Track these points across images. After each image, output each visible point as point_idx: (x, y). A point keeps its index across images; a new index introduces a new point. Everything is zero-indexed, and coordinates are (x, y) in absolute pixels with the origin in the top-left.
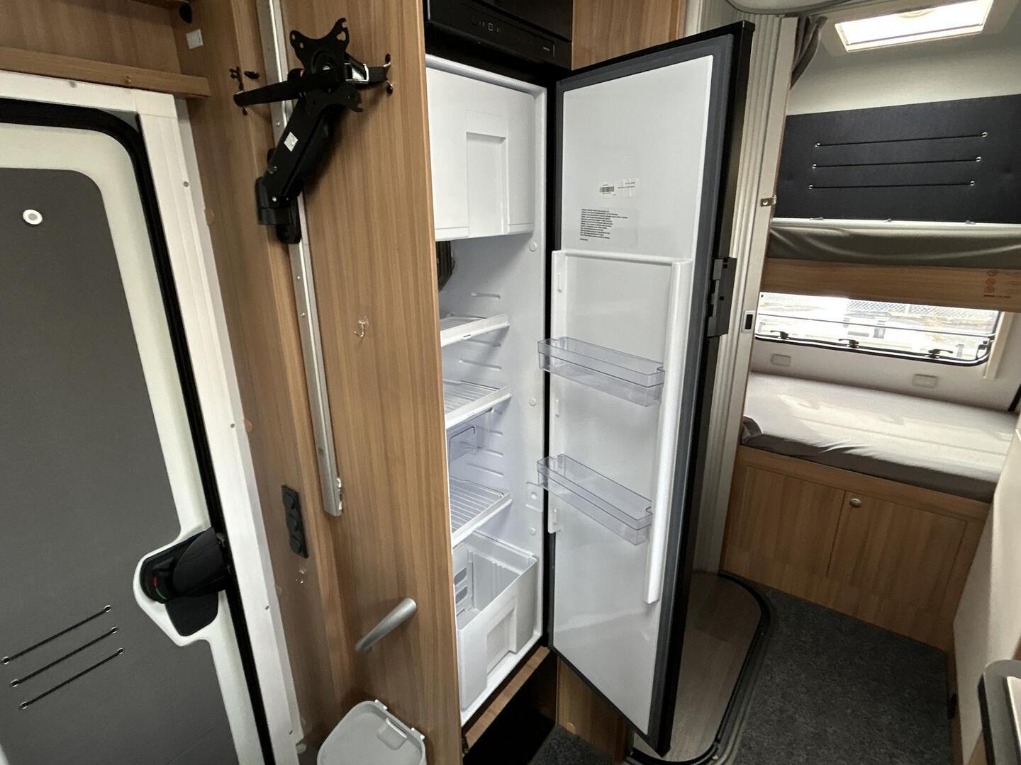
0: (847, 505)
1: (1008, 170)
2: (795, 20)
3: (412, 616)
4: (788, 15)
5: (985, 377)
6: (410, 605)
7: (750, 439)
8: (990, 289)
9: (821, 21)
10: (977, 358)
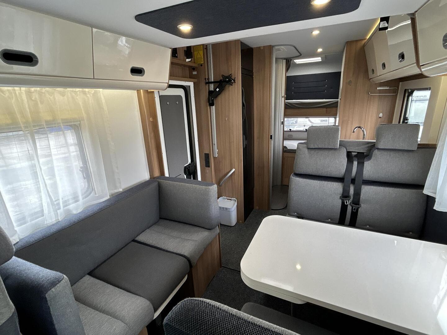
1: (332, 88)
2: (285, 60)
3: (234, 172)
4: (284, 59)
6: (234, 170)
7: (285, 151)
9: (291, 60)
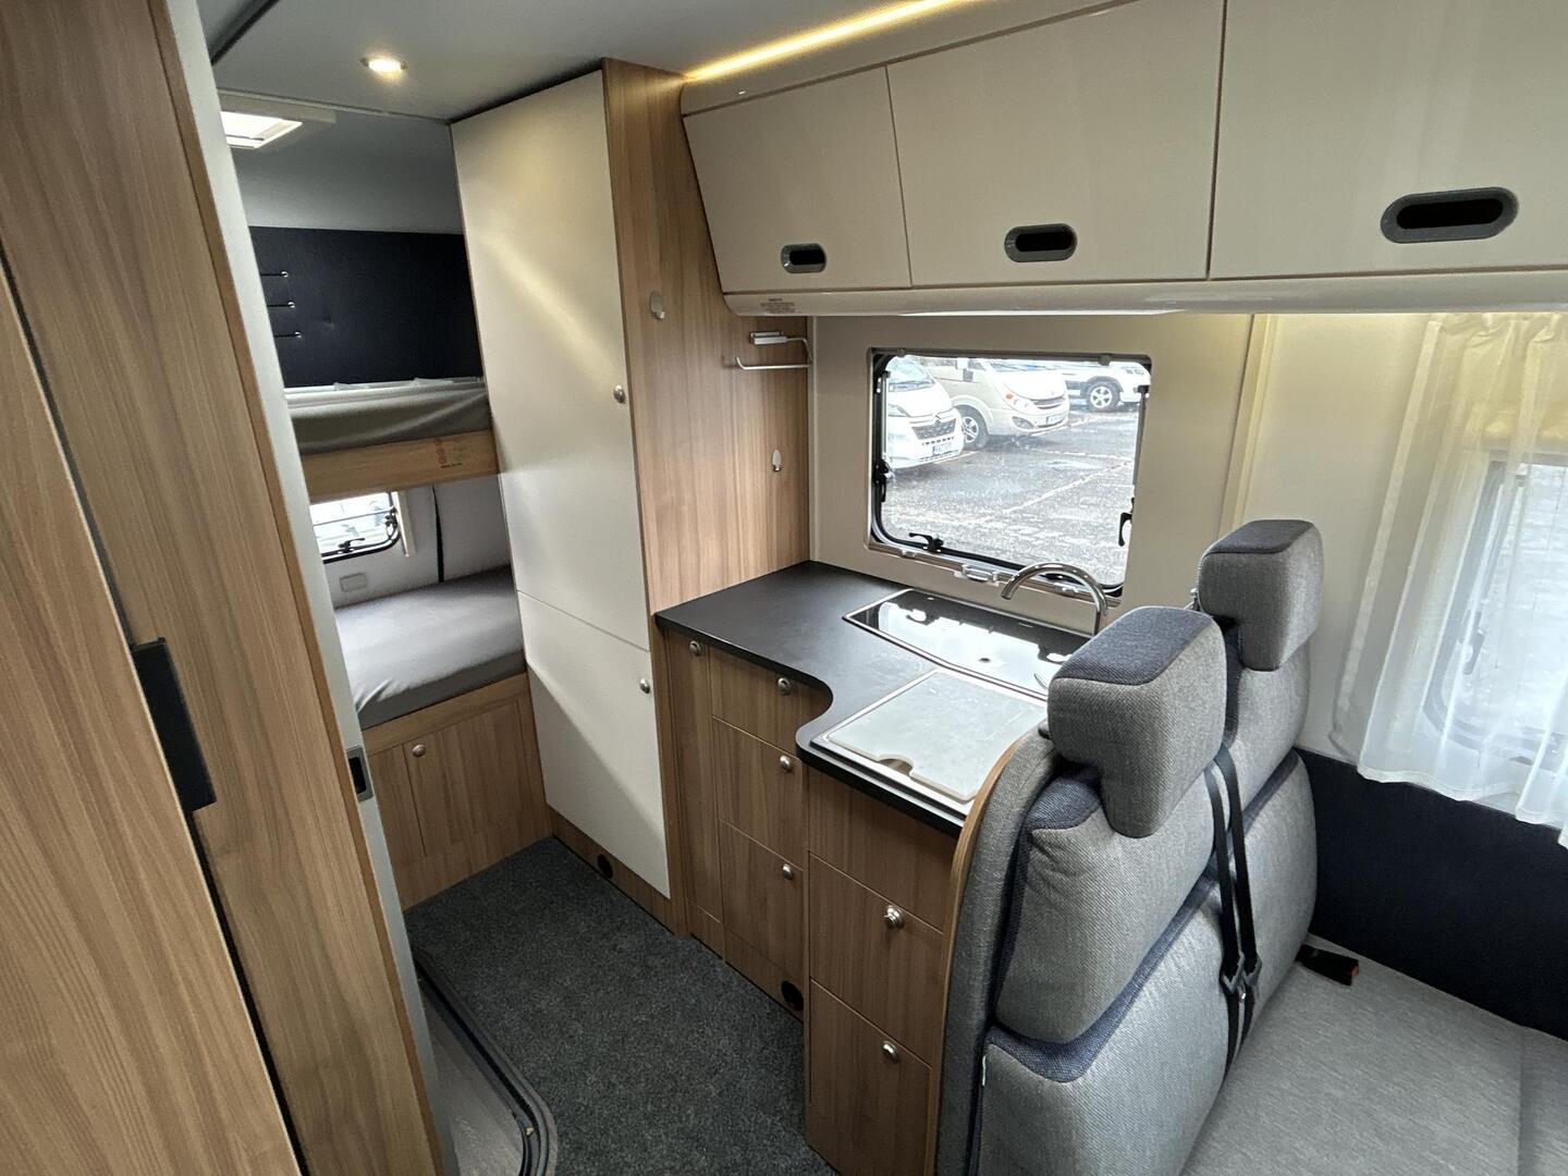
0: (412, 760)
1: (327, 318)
5: (407, 555)
8: (443, 459)
10: (390, 537)
